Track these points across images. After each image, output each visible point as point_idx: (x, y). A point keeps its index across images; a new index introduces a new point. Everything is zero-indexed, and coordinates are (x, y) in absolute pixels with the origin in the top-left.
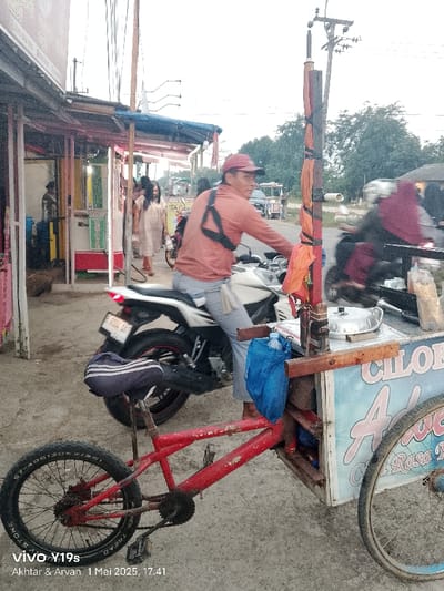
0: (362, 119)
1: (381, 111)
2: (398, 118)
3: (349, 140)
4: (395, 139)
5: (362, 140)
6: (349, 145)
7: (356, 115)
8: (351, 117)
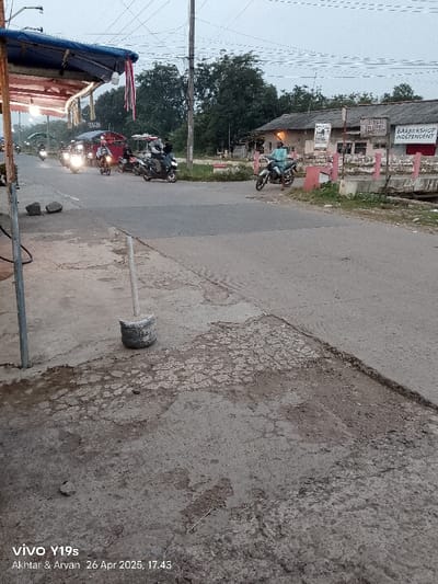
0: (220, 68)
1: (238, 60)
2: (254, 67)
3: (208, 90)
4: (252, 89)
5: (222, 90)
6: (210, 96)
7: (214, 65)
8: (209, 67)
